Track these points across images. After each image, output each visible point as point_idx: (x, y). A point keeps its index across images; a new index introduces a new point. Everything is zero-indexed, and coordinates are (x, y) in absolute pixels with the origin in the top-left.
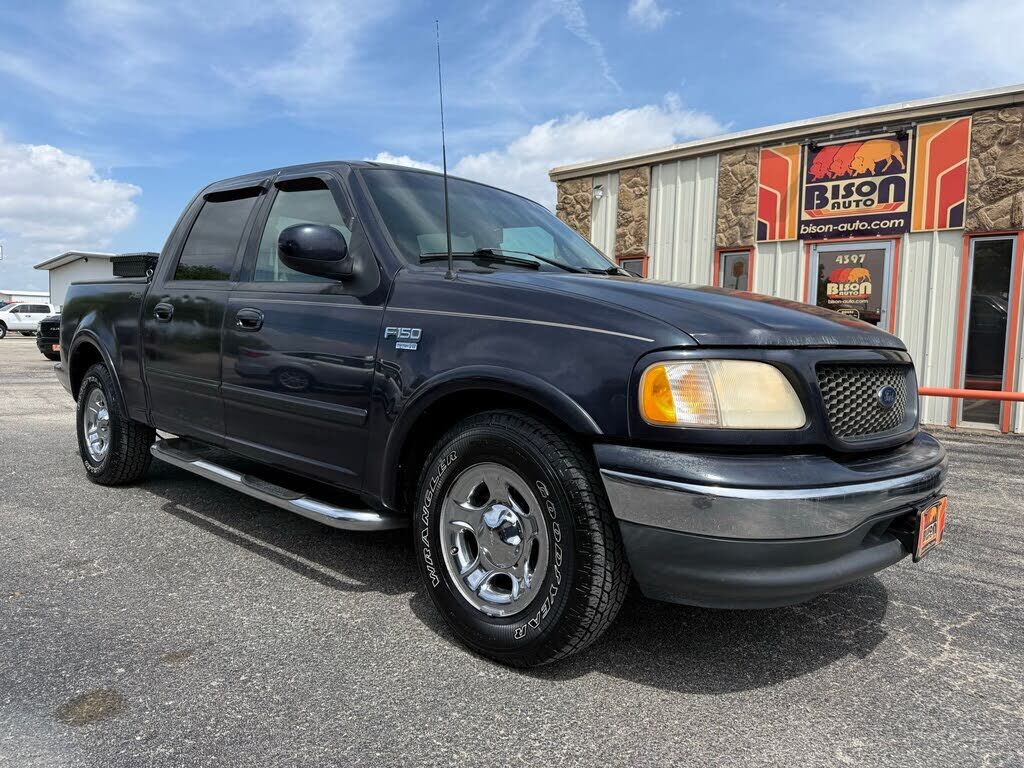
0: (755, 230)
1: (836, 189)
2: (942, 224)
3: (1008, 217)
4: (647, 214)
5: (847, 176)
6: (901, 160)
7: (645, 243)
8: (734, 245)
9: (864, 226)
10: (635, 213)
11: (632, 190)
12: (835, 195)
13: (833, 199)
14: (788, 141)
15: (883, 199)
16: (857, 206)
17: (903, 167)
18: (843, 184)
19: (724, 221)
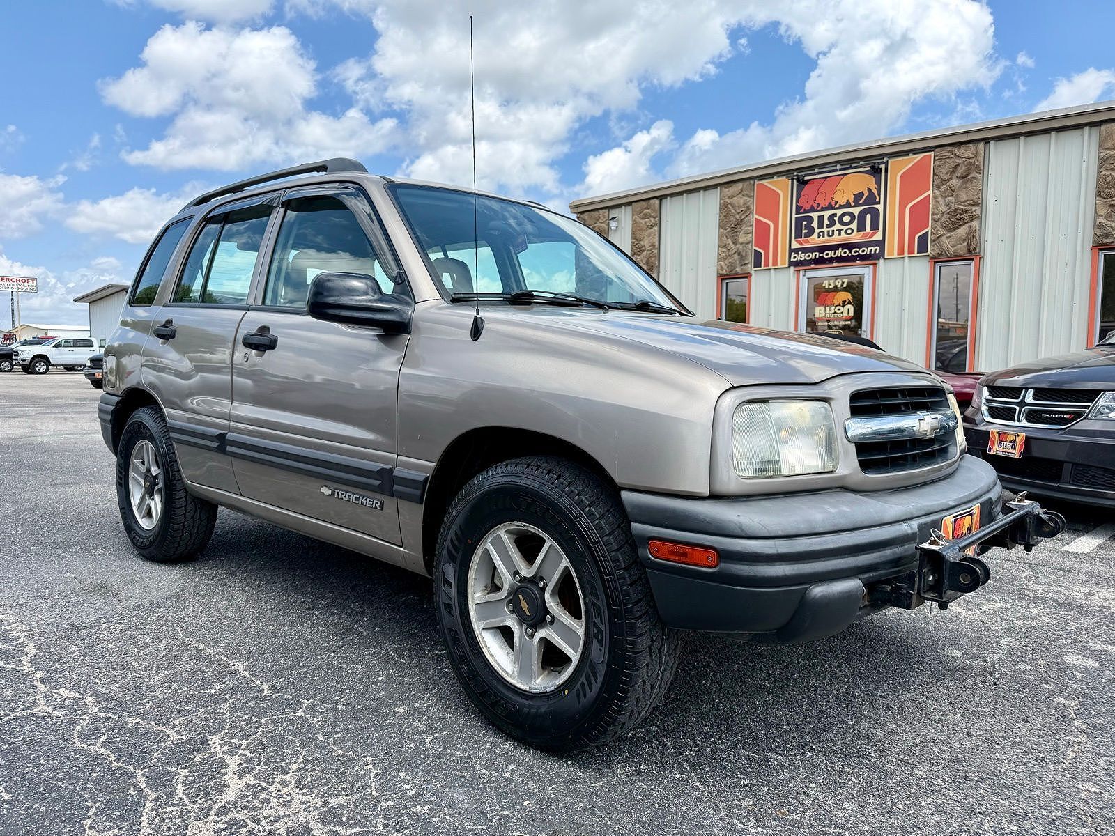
0: (751, 258)
1: (821, 218)
2: (911, 251)
3: (965, 244)
4: (657, 243)
5: (830, 207)
6: (875, 192)
7: (655, 271)
8: (733, 272)
9: (845, 253)
10: (646, 243)
11: (643, 221)
12: (820, 225)
13: (818, 228)
14: (779, 174)
15: (861, 227)
16: (840, 234)
17: (878, 199)
18: (827, 214)
19: (724, 250)
